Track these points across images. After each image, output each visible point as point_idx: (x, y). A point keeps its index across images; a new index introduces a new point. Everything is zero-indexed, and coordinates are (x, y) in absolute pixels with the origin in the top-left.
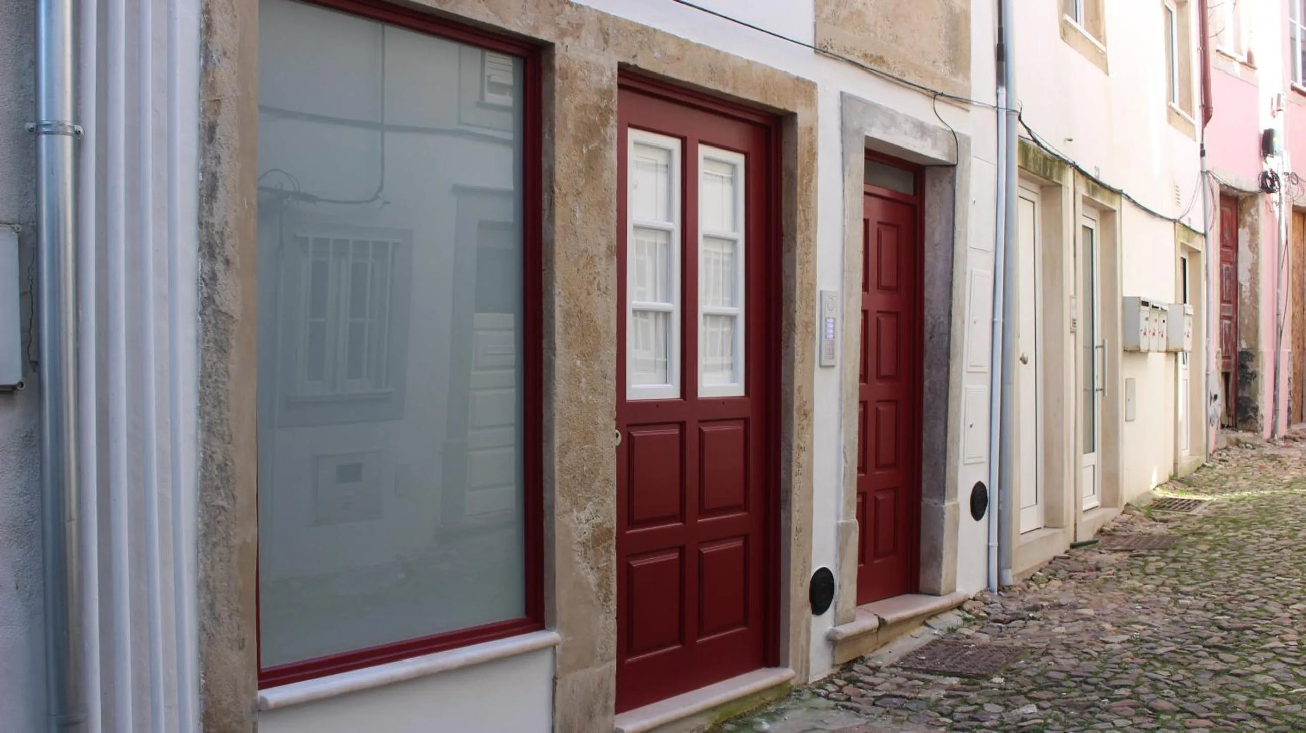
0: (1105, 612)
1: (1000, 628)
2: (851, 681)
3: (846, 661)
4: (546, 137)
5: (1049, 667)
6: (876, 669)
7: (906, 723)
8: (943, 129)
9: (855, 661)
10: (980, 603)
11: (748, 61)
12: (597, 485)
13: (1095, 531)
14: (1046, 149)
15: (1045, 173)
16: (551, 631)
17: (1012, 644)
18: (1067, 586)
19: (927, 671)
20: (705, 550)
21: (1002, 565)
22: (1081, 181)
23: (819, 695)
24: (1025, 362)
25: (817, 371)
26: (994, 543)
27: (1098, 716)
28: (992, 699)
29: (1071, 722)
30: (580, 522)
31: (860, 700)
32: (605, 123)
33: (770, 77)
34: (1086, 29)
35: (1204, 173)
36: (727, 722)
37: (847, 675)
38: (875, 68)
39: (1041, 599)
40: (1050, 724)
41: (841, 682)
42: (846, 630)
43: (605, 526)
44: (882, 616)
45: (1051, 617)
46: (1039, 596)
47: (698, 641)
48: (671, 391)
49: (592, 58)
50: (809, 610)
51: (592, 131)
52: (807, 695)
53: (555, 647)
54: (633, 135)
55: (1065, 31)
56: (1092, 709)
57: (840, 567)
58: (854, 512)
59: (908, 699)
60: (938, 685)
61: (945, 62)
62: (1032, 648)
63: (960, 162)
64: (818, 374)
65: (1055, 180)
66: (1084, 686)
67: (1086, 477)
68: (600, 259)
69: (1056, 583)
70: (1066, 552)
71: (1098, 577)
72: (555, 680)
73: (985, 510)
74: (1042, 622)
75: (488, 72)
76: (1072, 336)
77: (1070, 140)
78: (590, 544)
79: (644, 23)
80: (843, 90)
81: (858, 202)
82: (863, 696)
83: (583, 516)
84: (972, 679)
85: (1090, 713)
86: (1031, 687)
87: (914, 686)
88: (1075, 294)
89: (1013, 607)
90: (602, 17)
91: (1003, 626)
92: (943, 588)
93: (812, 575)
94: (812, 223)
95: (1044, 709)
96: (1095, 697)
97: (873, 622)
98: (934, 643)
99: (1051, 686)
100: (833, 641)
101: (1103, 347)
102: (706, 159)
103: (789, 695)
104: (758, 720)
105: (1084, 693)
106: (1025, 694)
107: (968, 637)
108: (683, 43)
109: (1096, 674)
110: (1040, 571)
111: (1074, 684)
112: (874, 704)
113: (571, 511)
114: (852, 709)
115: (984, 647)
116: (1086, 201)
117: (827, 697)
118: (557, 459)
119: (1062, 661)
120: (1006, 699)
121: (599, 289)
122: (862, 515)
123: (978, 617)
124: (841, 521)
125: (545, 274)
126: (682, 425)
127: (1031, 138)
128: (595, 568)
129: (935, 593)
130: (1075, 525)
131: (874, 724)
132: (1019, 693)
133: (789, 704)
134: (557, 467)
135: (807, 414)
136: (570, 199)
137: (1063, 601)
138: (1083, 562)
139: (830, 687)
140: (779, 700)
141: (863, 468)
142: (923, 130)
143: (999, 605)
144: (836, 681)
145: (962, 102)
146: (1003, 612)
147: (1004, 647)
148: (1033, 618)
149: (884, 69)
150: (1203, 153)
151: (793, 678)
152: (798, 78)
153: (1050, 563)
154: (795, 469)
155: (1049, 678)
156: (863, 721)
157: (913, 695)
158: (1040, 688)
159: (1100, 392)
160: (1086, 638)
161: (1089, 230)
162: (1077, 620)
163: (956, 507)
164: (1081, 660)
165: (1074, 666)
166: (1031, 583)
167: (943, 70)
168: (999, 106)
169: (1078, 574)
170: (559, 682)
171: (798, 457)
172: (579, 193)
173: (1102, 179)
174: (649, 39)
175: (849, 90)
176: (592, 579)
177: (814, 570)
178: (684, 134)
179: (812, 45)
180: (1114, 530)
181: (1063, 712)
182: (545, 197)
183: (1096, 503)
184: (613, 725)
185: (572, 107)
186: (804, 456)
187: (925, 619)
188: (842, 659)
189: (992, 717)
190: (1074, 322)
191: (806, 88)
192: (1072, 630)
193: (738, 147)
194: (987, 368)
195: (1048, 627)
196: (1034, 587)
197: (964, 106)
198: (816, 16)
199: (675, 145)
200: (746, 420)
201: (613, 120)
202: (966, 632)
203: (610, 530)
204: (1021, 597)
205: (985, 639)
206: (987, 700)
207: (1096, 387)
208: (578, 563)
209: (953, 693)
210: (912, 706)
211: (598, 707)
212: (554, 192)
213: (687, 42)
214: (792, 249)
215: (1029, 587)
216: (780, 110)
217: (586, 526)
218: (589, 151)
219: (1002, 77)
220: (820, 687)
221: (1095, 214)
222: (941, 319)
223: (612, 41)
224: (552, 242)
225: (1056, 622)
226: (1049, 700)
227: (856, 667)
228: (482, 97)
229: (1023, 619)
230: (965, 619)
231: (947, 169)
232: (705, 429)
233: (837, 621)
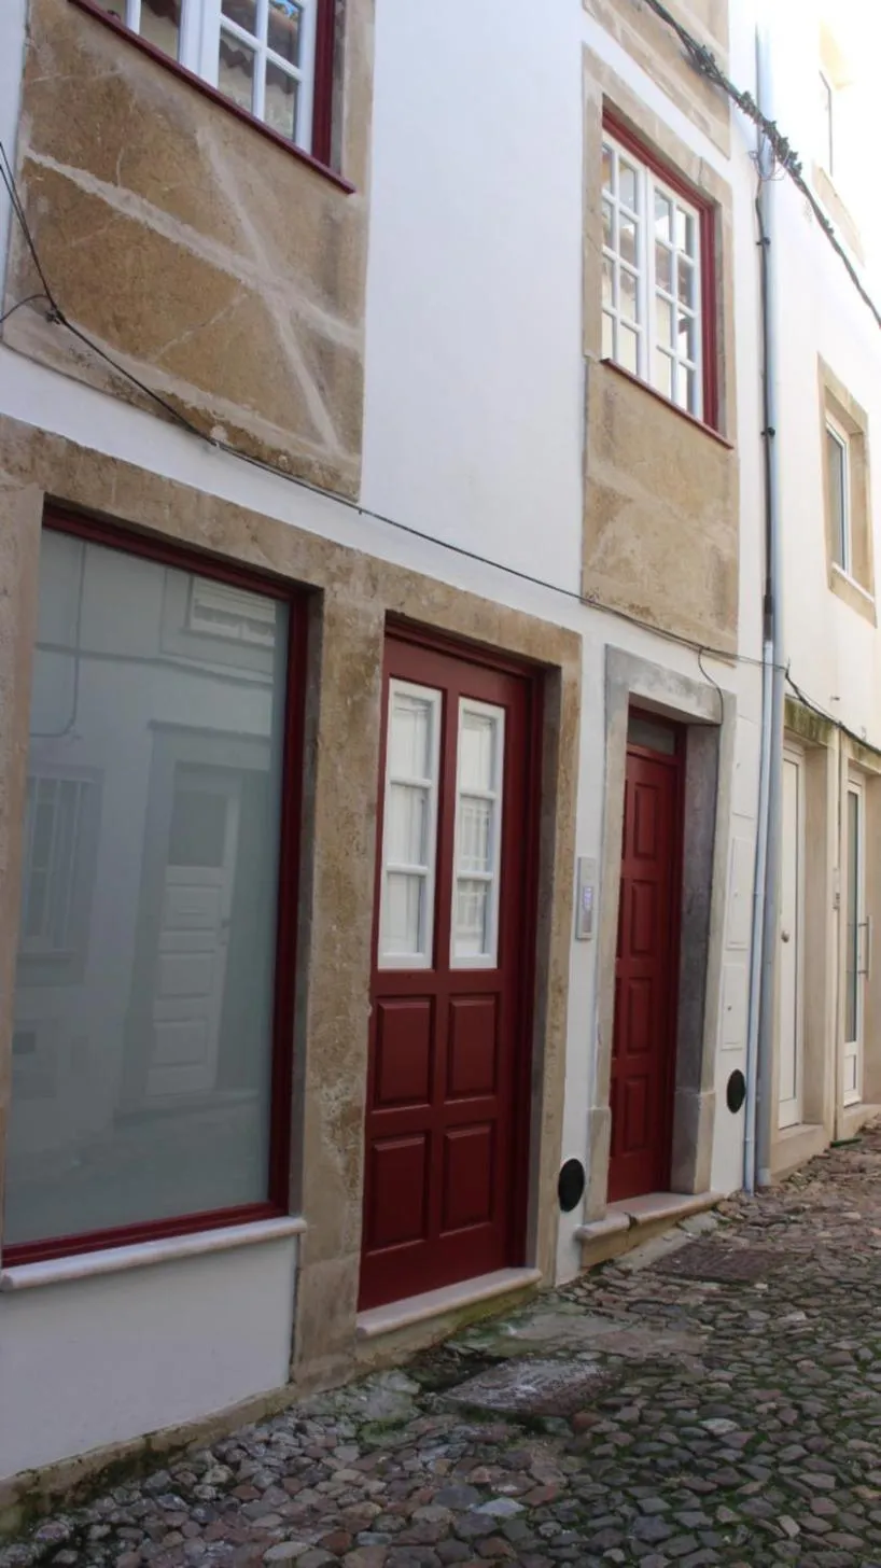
0: (871, 1216)
1: (759, 1231)
2: (603, 1285)
3: (594, 1263)
4: (311, 687)
5: (816, 1274)
6: (627, 1273)
7: (665, 1330)
8: (707, 686)
9: (604, 1264)
10: (735, 1205)
11: (513, 610)
12: (348, 1060)
13: (857, 1128)
14: (812, 708)
15: (811, 732)
16: (294, 1217)
17: (773, 1248)
18: (829, 1188)
19: (682, 1276)
20: (453, 1135)
21: (760, 1163)
22: (847, 743)
23: (567, 1300)
24: (785, 939)
25: (574, 945)
26: (751, 1138)
27: (872, 1324)
28: (757, 1306)
29: (843, 1331)
30: (330, 1099)
31: (612, 1305)
32: (370, 674)
33: (535, 625)
34: (854, 577)
36: (471, 1326)
37: (596, 1278)
38: (642, 620)
39: (803, 1202)
40: (820, 1332)
41: (590, 1286)
42: (597, 1228)
43: (354, 1105)
44: (632, 1215)
45: (813, 1220)
46: (798, 1198)
47: (443, 1235)
48: (422, 961)
49: (360, 605)
50: (557, 1206)
51: (356, 682)
52: (554, 1299)
53: (298, 1235)
54: (396, 685)
55: (834, 581)
56: (865, 1317)
57: (591, 1158)
58: (607, 1099)
59: (664, 1304)
60: (698, 1291)
61: (711, 615)
62: (795, 1253)
63: (725, 722)
64: (574, 946)
65: (822, 743)
66: (854, 1293)
67: (848, 1068)
68: (361, 817)
69: (816, 1185)
70: (826, 1151)
71: (862, 1179)
72: (297, 1271)
73: (742, 1100)
74: (805, 1226)
75: (195, 595)
76: (835, 913)
77: (837, 699)
78: (339, 1124)
79: (413, 568)
80: (610, 643)
81: (619, 762)
82: (615, 1301)
83: (333, 1093)
84: (734, 1285)
85: (863, 1321)
86: (798, 1294)
87: (670, 1292)
88: (839, 866)
89: (772, 1209)
90: (371, 562)
91: (761, 1229)
92: (696, 1187)
93: (562, 1165)
94: (572, 783)
95: (814, 1317)
96: (866, 1305)
97: (623, 1221)
98: (688, 1247)
99: (818, 1293)
100: (581, 1240)
101: (866, 925)
102: (467, 712)
103: (535, 1299)
104: (503, 1324)
105: (856, 1300)
106: (792, 1301)
107: (725, 1241)
108: (450, 591)
109: (866, 1281)
110: (799, 1171)
111: (843, 1291)
112: (628, 1310)
113: (321, 1087)
114: (604, 1314)
115: (743, 1252)
116: (852, 764)
117: (576, 1301)
118: (309, 1030)
119: (830, 1268)
120: (770, 1305)
121: (358, 849)
122: (613, 1104)
123: (734, 1219)
124: (594, 1108)
125: (303, 832)
126: (432, 998)
127: (796, 696)
128: (343, 1150)
129: (688, 1192)
130: (836, 1122)
131: (631, 1331)
132: (784, 1300)
133: (535, 1309)
134: (309, 1039)
135: (562, 991)
136: (333, 753)
137: (826, 1204)
138: (844, 1163)
139: (579, 1292)
140: (525, 1304)
141: (615, 1051)
142: (687, 686)
143: (756, 1207)
144: (585, 1285)
145: (728, 657)
146: (761, 1214)
147: (766, 1252)
148: (795, 1222)
149: (650, 621)
151: (540, 1279)
152: (563, 629)
153: (810, 1163)
154: (548, 1050)
155: (817, 1285)
156: (618, 1327)
157: (670, 1301)
158: (808, 1295)
159: (863, 976)
160: (853, 1242)
161: (854, 796)
162: (841, 1225)
163: (712, 1097)
164: (849, 1266)
165: (842, 1273)
166: (790, 1185)
167: (710, 623)
168: (766, 661)
169: (840, 1175)
170: (302, 1274)
171: (551, 1037)
172: (341, 747)
173: (870, 741)
174: (417, 585)
175: (615, 644)
176: (339, 1162)
177: (564, 1161)
178: (444, 685)
179: (578, 593)
180: (877, 1128)
181: (835, 1321)
182: (307, 750)
183: (856, 1098)
184: (355, 1323)
185: (339, 657)
186: (558, 1035)
187: (677, 1220)
188: (592, 1260)
189: (758, 1325)
190: (838, 896)
191: (571, 640)
192: (837, 1235)
193: (497, 700)
194: (747, 946)
195: (811, 1231)
196: (793, 1188)
197: (730, 661)
198: (584, 563)
199: (435, 696)
200: (497, 995)
201: (378, 669)
202: (723, 1235)
203: (359, 1110)
204: (780, 1199)
205: (743, 1243)
206: (751, 1307)
207: (858, 969)
208: (325, 1144)
209: (712, 1299)
210: (669, 1312)
211: (340, 1304)
212: (317, 744)
213: (454, 589)
214: (551, 811)
215: (787, 1188)
216: (544, 663)
217: (336, 1104)
218: (354, 703)
219: (769, 630)
220: (568, 1291)
221: (859, 779)
222: (701, 891)
223: (380, 587)
224: (313, 799)
225: (820, 1226)
226: (818, 1307)
227: (606, 1270)
228: (187, 621)
229: (784, 1222)
230: (721, 1222)
231: (710, 729)
232: (457, 1003)
233: (587, 1219)
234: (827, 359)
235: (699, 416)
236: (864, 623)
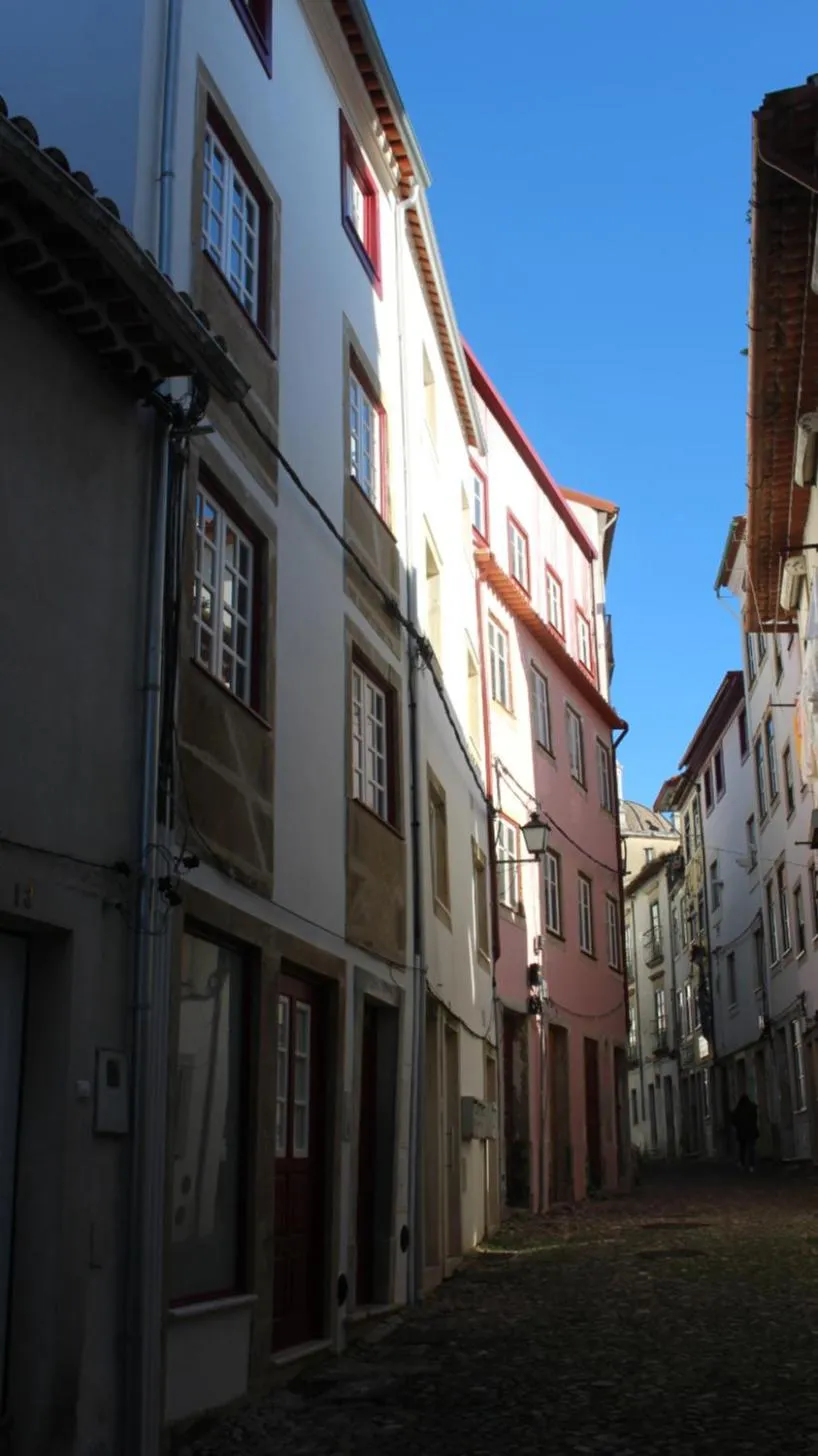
8: (394, 986)
10: (406, 1313)
12: (268, 1207)
14: (432, 994)
15: (430, 1007)
16: (253, 1293)
21: (416, 1287)
22: (443, 1012)
23: (344, 1358)
26: (412, 1269)
30: (263, 1228)
32: (277, 992)
33: (330, 959)
34: (443, 902)
35: (496, 1000)
37: (354, 1347)
38: (369, 949)
42: (353, 1317)
43: (270, 1233)
44: (368, 1311)
48: (284, 1153)
49: (273, 955)
50: (337, 1302)
53: (254, 1305)
55: (436, 907)
57: (350, 1274)
58: (355, 1238)
61: (395, 942)
63: (400, 1006)
65: (435, 1014)
72: (252, 1325)
73: (407, 1244)
77: (440, 985)
78: (266, 1243)
80: (357, 964)
81: (360, 1034)
83: (264, 1225)
88: (442, 1095)
90: (278, 931)
92: (389, 1299)
93: (339, 1277)
94: (343, 1048)
97: (363, 1316)
100: (346, 1324)
102: (299, 1010)
103: (329, 1358)
108: (302, 943)
113: (260, 1221)
116: (445, 1027)
118: (256, 1189)
124: (350, 1242)
125: (251, 1081)
126: (288, 1173)
127: (430, 991)
128: (267, 1257)
129: (385, 1302)
133: (335, 1361)
134: (257, 1194)
139: (351, 1353)
142: (386, 986)
143: (415, 1311)
144: (348, 1352)
145: (401, 967)
149: (372, 950)
150: (494, 984)
151: (331, 1346)
152: (340, 958)
163: (395, 1241)
166: (429, 1301)
167: (395, 947)
168: (416, 968)
170: (253, 1328)
173: (452, 1010)
174: (291, 942)
175: (360, 965)
176: (265, 1263)
177: (339, 1275)
178: (291, 994)
179: (344, 937)
183: (451, 1251)
184: (272, 1359)
188: (351, 1337)
190: (442, 1114)
191: (342, 964)
193: (308, 1000)
194: (409, 1145)
197: (402, 969)
198: (347, 919)
199: (289, 1000)
203: (272, 1236)
211: (266, 1347)
216: (332, 978)
217: (265, 1231)
218: (271, 1008)
219: (418, 949)
220: (342, 1355)
223: (278, 944)
224: (257, 1062)
231: (396, 1012)
232: (295, 1177)
233: (349, 1312)
234: (431, 764)
235: (385, 818)
236: (447, 932)
